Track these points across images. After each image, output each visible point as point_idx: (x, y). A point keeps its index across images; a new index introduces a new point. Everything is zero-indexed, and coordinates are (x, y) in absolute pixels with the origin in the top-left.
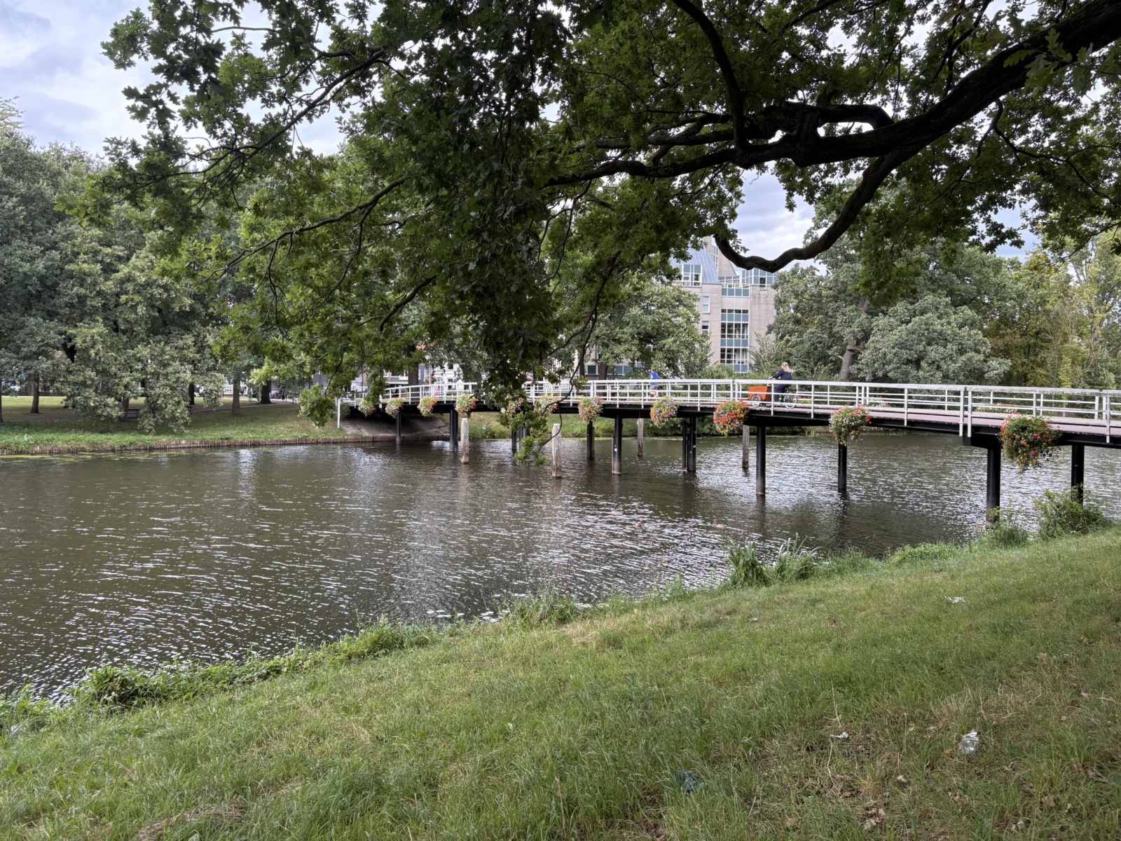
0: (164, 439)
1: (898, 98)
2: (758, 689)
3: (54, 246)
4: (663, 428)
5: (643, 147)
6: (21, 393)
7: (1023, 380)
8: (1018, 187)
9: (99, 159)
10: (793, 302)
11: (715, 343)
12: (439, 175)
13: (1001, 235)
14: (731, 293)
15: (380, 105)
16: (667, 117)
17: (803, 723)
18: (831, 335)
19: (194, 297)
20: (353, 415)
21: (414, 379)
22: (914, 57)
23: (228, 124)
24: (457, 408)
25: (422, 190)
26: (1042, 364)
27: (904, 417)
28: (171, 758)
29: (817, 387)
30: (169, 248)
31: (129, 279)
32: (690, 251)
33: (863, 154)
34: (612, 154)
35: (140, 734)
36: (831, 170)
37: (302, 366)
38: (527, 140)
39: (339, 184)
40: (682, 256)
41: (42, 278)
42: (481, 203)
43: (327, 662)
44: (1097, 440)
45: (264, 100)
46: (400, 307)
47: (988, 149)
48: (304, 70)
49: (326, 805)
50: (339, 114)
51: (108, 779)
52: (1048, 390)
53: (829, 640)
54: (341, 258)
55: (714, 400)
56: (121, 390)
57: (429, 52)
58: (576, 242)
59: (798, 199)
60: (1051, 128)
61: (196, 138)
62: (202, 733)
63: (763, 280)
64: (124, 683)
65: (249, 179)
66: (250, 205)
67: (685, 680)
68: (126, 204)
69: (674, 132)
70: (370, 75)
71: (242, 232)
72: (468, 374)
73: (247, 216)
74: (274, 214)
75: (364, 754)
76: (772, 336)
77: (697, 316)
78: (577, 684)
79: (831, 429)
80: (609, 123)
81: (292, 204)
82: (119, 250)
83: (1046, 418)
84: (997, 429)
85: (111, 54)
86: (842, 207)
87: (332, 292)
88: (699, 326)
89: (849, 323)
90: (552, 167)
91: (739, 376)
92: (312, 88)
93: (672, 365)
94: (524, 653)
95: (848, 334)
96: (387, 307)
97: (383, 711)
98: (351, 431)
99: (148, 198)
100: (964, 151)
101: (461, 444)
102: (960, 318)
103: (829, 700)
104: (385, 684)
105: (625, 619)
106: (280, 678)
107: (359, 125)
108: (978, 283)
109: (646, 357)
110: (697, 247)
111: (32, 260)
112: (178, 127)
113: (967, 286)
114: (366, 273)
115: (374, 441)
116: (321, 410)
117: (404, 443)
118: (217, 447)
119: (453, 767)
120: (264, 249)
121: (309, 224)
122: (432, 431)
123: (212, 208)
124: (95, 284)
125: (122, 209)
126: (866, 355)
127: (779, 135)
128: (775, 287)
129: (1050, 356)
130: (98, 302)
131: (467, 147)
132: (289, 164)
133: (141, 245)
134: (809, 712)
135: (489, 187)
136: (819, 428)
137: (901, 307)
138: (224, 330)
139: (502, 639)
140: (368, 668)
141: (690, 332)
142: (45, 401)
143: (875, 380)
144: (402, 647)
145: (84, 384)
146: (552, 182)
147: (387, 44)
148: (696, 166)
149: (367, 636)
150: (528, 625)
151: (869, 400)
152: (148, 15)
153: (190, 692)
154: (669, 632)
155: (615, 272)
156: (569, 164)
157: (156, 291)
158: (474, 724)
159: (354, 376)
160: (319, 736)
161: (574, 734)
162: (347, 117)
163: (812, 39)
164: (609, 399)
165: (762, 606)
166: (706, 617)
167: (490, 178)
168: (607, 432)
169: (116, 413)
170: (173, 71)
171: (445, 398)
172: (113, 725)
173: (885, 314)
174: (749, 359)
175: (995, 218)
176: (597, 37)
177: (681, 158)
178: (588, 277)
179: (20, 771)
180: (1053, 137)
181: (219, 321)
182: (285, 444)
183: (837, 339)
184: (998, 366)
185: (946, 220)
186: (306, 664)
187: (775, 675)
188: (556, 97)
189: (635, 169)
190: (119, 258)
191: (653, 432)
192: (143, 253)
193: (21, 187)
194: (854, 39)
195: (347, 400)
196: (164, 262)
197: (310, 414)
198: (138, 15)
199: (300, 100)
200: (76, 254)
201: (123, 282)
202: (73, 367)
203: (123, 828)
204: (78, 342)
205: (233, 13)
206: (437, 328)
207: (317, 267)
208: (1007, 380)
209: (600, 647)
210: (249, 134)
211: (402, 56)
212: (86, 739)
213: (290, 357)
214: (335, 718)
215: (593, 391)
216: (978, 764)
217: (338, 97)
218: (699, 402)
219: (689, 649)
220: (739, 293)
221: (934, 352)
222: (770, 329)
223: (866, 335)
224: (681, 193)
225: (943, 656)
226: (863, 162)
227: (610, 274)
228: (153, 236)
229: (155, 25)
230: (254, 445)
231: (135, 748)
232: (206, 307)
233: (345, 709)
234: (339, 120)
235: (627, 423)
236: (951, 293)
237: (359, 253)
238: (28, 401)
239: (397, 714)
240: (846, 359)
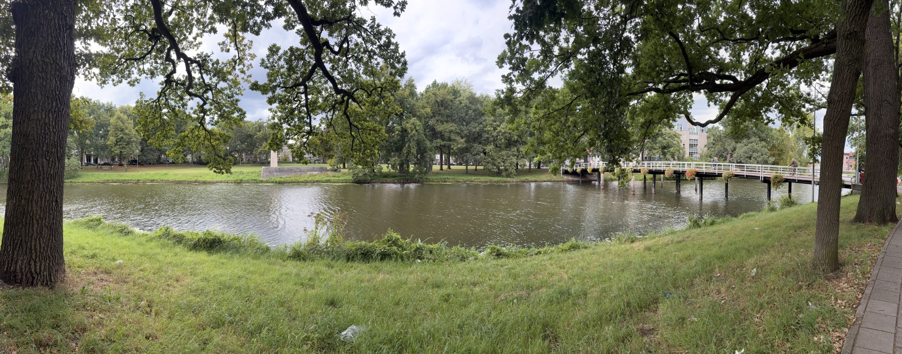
0: (509, 179)
1: (741, 75)
2: (693, 263)
3: (481, 123)
4: (669, 178)
5: (660, 82)
6: (472, 165)
7: (778, 164)
8: (774, 106)
9: (493, 96)
10: (712, 138)
11: (687, 150)
12: (592, 93)
13: (770, 120)
14: (692, 134)
15: (574, 70)
16: (668, 73)
17: (706, 272)
18: (724, 149)
19: (518, 136)
20: (566, 173)
21: (586, 161)
22: (746, 63)
23: (528, 81)
24: (600, 170)
25: (587, 98)
26: (783, 159)
27: (745, 174)
28: (510, 275)
29: (718, 165)
30: (512, 121)
31: (500, 131)
32: (677, 119)
33: (732, 91)
34: (651, 85)
35: (502, 266)
36: (722, 95)
37: (549, 157)
38: (620, 80)
39: (561, 98)
40: (674, 121)
41: (478, 133)
42: (605, 103)
43: (555, 251)
44: (794, 181)
45: (539, 72)
46: (579, 137)
47: (766, 94)
48: (551, 61)
49: (553, 297)
50: (561, 74)
51: (493, 278)
52: (783, 166)
53: (718, 244)
54: (561, 122)
55: (686, 168)
56: (497, 164)
57: (589, 52)
58: (638, 114)
59: (712, 104)
60: (782, 89)
61: (519, 87)
62: (518, 269)
63: (702, 130)
64: (498, 250)
65: (534, 98)
66: (534, 106)
67: (671, 261)
68: (501, 109)
69: (671, 78)
70: (570, 61)
71: (532, 115)
72: (603, 159)
73: (533, 109)
74: (541, 109)
75: (565, 282)
76: (706, 148)
77: (681, 141)
78: (635, 263)
79: (723, 178)
80: (648, 74)
81: (546, 105)
82: (498, 123)
83: (782, 175)
84: (770, 178)
85: (498, 65)
86: (724, 107)
87: (558, 133)
88: (682, 144)
89: (730, 145)
90: (629, 89)
91: (694, 161)
92: (552, 67)
93: (673, 157)
94: (619, 252)
95: (729, 148)
96: (575, 137)
97: (572, 269)
98: (566, 178)
99: (506, 106)
100: (760, 94)
101: (601, 182)
102: (762, 145)
103: (715, 264)
104: (573, 260)
105: (653, 241)
106: (541, 255)
107: (567, 78)
108: (767, 135)
109: (664, 154)
110: (679, 117)
111: (475, 128)
112: (515, 84)
113: (763, 135)
114: (569, 126)
115: (573, 181)
116: (555, 171)
117: (583, 182)
118: (525, 182)
119: (592, 289)
120: (538, 120)
121: (551, 111)
122: (592, 178)
123: (523, 108)
124: (491, 133)
125: (499, 111)
126: (735, 155)
127: (704, 81)
128: (707, 132)
129: (784, 157)
130: (492, 139)
131: (600, 84)
132: (546, 92)
133: (504, 121)
134: (708, 268)
135: (607, 98)
136: (720, 178)
137: (745, 141)
138: (526, 146)
139: (612, 247)
140: (568, 254)
141: (679, 146)
142: (478, 167)
143: (738, 163)
144: (579, 248)
145: (488, 163)
146: (629, 94)
147: (575, 51)
148: (679, 90)
149: (568, 244)
150: (621, 243)
151: (735, 169)
152: (507, 51)
153: (515, 256)
154: (667, 245)
155: (651, 125)
156: (634, 88)
157: (507, 135)
158: (600, 276)
159: (565, 159)
160: (551, 275)
161: (632, 280)
162: (563, 75)
163: (715, 52)
164: (651, 168)
165: (698, 235)
166: (679, 239)
167: (607, 94)
168: (651, 179)
169: (496, 170)
170: (514, 68)
171: (596, 167)
172: (495, 262)
173: (740, 142)
174: (698, 156)
175: (768, 115)
176: (645, 45)
177: (673, 87)
178: (642, 126)
179: (472, 271)
180: (783, 92)
181: (525, 143)
182: (544, 181)
183: (726, 150)
184: (772, 159)
185: (755, 114)
186: (549, 251)
187: (699, 257)
188: (630, 66)
189: (657, 90)
190: (498, 126)
191: (666, 179)
192: (504, 123)
193: (473, 107)
194: (728, 54)
195: (564, 168)
196: (510, 126)
197: (552, 172)
198: (505, 52)
199: (549, 72)
200: (487, 125)
201: (498, 132)
202: (486, 157)
203: (497, 293)
204: (487, 151)
205: (530, 47)
206: (592, 144)
207: (554, 125)
208: (774, 163)
209: (644, 251)
210: (534, 83)
211: (581, 54)
212: (488, 265)
213: (546, 154)
214: (557, 270)
215: (646, 165)
216: (755, 279)
217: (561, 69)
218: (681, 169)
219: (672, 250)
220: (695, 134)
221: (755, 155)
222: (705, 146)
223: (735, 149)
224: (673, 99)
225: (750, 246)
226: (731, 93)
227: (649, 125)
228: (507, 118)
229: (509, 54)
230: (535, 181)
231: (500, 270)
232: (521, 139)
233: (560, 267)
234: (561, 76)
235: (657, 176)
236: (759, 137)
237: (567, 120)
238: (474, 167)
239: (576, 270)
240: (729, 156)
